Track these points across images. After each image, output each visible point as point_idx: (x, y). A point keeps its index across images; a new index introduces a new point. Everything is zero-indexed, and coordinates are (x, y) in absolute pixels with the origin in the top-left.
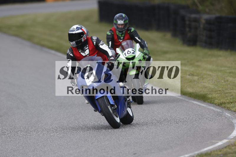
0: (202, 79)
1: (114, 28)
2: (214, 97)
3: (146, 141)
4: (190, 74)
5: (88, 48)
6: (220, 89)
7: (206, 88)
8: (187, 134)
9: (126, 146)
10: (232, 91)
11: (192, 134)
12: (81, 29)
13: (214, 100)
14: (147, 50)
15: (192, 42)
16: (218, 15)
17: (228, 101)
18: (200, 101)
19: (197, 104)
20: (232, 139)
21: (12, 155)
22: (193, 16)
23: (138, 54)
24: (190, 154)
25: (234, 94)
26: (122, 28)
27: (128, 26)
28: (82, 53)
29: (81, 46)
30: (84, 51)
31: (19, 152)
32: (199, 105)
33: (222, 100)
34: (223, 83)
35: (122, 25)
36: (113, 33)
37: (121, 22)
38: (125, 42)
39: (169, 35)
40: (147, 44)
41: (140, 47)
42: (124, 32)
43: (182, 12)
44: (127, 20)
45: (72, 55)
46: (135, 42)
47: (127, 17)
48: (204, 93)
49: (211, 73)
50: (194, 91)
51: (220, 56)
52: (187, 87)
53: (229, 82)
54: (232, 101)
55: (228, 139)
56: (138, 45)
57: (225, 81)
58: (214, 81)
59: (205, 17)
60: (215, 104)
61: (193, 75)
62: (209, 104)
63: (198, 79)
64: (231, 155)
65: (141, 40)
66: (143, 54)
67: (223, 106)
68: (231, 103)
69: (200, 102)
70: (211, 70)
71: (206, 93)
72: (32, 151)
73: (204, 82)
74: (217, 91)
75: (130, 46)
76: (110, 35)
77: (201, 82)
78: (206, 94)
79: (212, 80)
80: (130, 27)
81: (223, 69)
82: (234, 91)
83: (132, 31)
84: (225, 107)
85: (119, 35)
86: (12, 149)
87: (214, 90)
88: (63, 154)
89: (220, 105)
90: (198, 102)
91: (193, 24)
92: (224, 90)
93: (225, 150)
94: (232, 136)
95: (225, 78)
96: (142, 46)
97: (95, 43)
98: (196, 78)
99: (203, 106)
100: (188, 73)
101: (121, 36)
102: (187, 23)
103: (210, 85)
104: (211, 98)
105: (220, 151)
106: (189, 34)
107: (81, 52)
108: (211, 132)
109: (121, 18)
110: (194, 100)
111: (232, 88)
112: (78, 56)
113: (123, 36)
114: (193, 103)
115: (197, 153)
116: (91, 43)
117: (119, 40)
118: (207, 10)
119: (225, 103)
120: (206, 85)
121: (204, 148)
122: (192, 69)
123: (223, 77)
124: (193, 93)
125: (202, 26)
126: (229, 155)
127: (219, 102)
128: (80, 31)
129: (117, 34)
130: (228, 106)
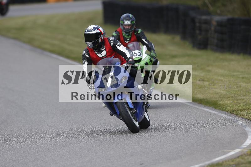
0: (213, 85)
1: (121, 29)
2: (226, 104)
3: (154, 150)
4: (201, 80)
5: (104, 49)
6: (233, 95)
7: (217, 94)
8: (197, 143)
9: (132, 156)
10: (244, 97)
11: (202, 142)
12: (98, 29)
13: (226, 107)
14: (155, 53)
15: (203, 45)
16: (230, 16)
17: (241, 108)
18: (211, 108)
19: (207, 111)
20: (245, 148)
21: (11, 166)
22: (204, 17)
23: (145, 57)
24: (201, 164)
25: (247, 100)
26: (128, 28)
27: (135, 27)
28: (98, 55)
29: (98, 47)
30: (100, 52)
31: (19, 162)
32: (210, 112)
33: (234, 107)
34: (235, 88)
35: (129, 25)
36: (119, 34)
37: (127, 22)
38: (131, 43)
39: (178, 38)
40: (154, 46)
41: (147, 49)
42: (131, 33)
43: (192, 14)
44: (133, 21)
45: (88, 57)
46: (142, 44)
47: (133, 17)
48: (215, 100)
49: (222, 78)
50: (205, 98)
51: (232, 60)
52: (197, 93)
53: (242, 88)
54: (244, 108)
55: (241, 148)
56: (145, 47)
57: (237, 87)
58: (225, 86)
59: (216, 18)
60: (227, 111)
61: (203, 80)
62: (221, 111)
63: (209, 85)
64: (244, 165)
65: (148, 42)
66: (150, 57)
67: (235, 113)
68: (245, 110)
69: (211, 110)
70: (223, 75)
71: (218, 99)
72: (32, 161)
73: (215, 88)
74: (229, 98)
75: (136, 48)
76: (116, 36)
77: (212, 88)
78: (218, 101)
79: (224, 86)
80: (137, 28)
81: (235, 74)
82: (248, 97)
83: (139, 32)
84: (237, 114)
85: (125, 36)
86: (11, 159)
87: (226, 97)
88: (66, 165)
89: (232, 112)
90: (208, 109)
91: (204, 26)
92: (237, 96)
93: (238, 160)
94: (245, 146)
95: (238, 83)
96: (149, 49)
97: (112, 44)
98: (206, 83)
99: (214, 114)
100: (198, 79)
101: (127, 37)
102: (198, 24)
103: (221, 91)
104: (223, 105)
105: (233, 161)
106: (199, 37)
107: (98, 53)
108: (222, 141)
109: (128, 18)
110: (205, 107)
111: (245, 94)
112: (94, 57)
113: (129, 37)
114: (204, 110)
115: (207, 163)
116: (108, 44)
117: (125, 42)
118: (218, 11)
119: (237, 110)
120: (218, 91)
121: (215, 158)
122: (203, 74)
123: (235, 83)
124: (203, 99)
125: (213, 28)
126: (241, 166)
127: (232, 109)
128: (97, 31)
129: (124, 35)
130: (241, 113)
